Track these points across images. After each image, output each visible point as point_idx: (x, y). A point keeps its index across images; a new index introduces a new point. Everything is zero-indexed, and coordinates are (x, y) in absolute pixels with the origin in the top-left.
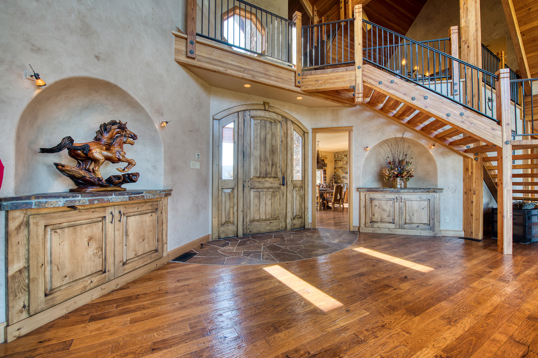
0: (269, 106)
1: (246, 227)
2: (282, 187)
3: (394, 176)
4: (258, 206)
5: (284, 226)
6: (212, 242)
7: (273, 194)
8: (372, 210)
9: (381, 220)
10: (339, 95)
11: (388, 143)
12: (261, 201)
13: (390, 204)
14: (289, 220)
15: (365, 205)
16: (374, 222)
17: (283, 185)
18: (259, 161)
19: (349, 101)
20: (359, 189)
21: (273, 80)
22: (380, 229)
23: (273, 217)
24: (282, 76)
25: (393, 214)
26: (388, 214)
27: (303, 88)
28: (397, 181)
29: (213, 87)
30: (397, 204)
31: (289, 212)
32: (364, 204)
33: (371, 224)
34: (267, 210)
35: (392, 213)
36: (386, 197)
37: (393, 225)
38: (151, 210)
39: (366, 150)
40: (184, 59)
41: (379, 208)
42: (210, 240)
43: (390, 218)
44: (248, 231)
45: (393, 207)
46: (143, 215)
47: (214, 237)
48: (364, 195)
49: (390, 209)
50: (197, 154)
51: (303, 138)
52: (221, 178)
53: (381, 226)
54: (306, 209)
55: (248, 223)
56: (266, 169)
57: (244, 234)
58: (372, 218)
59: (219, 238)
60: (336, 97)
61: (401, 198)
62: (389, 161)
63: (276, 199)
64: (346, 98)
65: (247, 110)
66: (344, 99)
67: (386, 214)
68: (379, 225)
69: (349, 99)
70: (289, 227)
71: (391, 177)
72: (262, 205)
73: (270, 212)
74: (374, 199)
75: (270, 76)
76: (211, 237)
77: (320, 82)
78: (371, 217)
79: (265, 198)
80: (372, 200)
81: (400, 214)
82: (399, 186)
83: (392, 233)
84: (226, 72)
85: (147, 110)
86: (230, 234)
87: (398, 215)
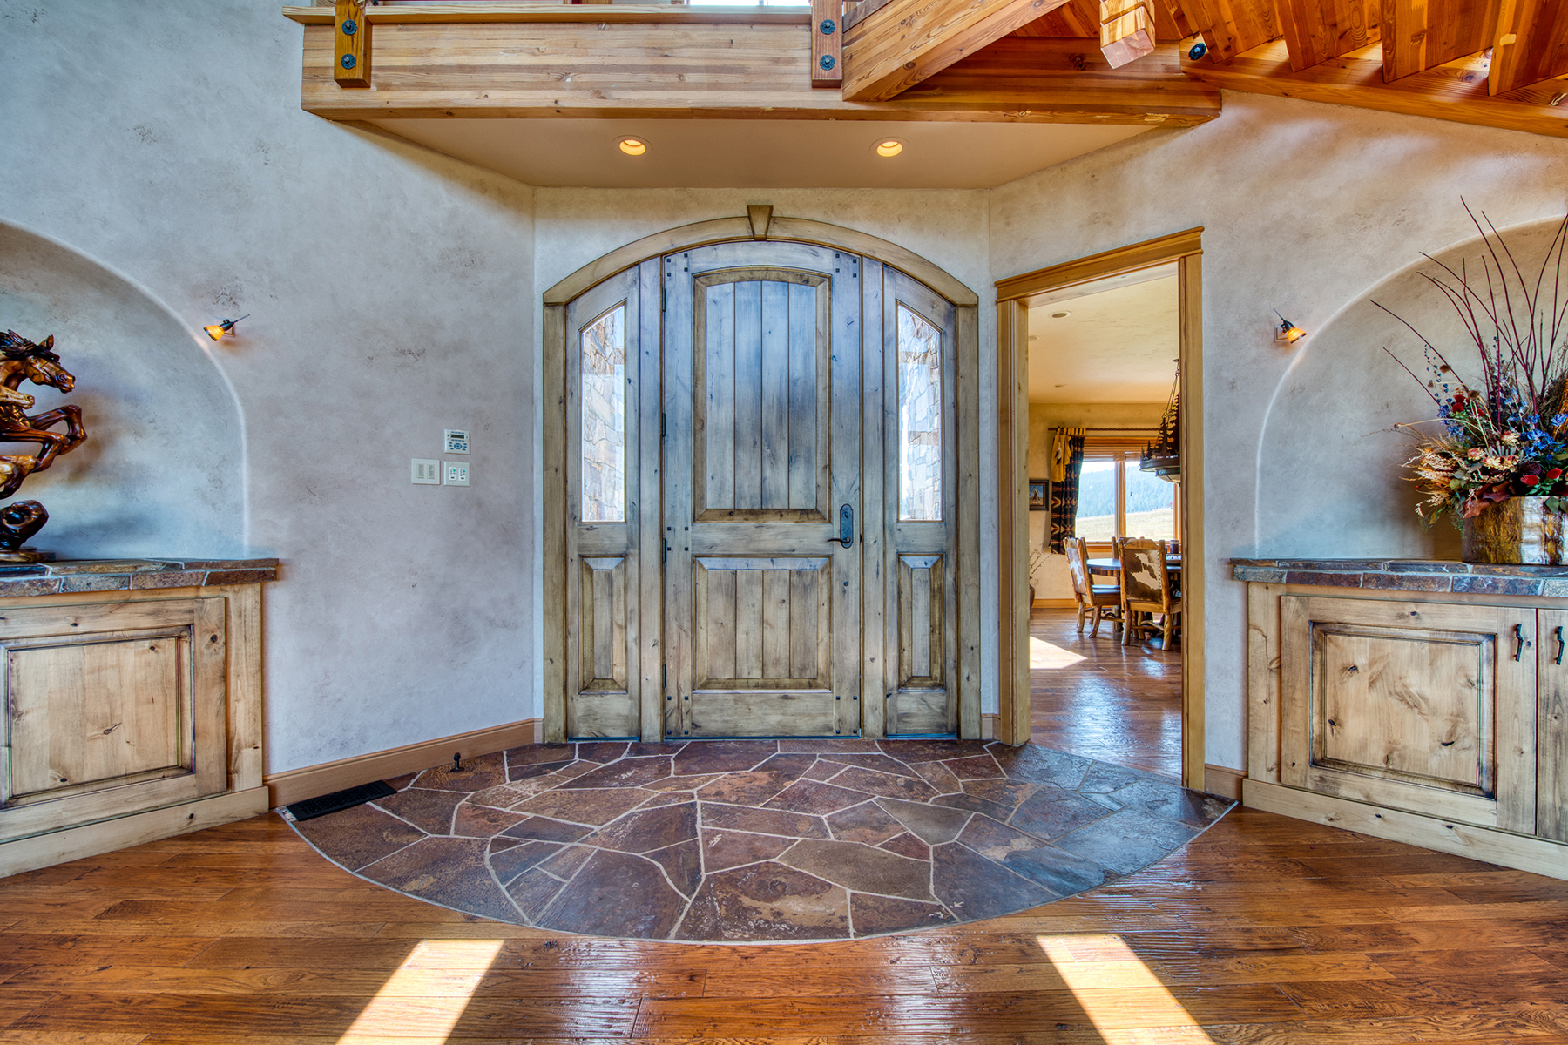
0: (771, 218)
1: (679, 707)
2: (840, 553)
3: (1487, 488)
4: (730, 625)
5: (852, 717)
6: (542, 746)
7: (795, 579)
8: (1323, 692)
9: (1387, 760)
10: (1091, 76)
11: (1444, 277)
12: (741, 606)
13: (1461, 668)
14: (873, 695)
15: (1280, 657)
16: (1338, 764)
17: (845, 542)
18: (730, 445)
19: (1167, 92)
20: (1239, 569)
21: (698, 87)
22: (1382, 811)
23: (796, 675)
24: (741, 59)
25: (1487, 736)
26: (1443, 728)
27: (853, 87)
28: (1516, 520)
29: (542, 189)
30: (1518, 676)
31: (872, 660)
32: (1273, 653)
33: (1316, 773)
34: (769, 647)
35: (1473, 725)
36: (1427, 623)
37: (1488, 804)
38: (155, 631)
39: (1285, 344)
40: (333, 95)
41: (1372, 683)
42: (538, 739)
43: (1463, 755)
44: (687, 724)
45: (1487, 686)
46: (102, 647)
47: (551, 731)
48: (1273, 602)
49: (1461, 701)
50: (447, 432)
51: (949, 331)
52: (576, 517)
53: (1390, 794)
54: (966, 656)
55: (686, 691)
56: (763, 480)
57: (665, 731)
58: (1322, 740)
59: (567, 735)
60: (1068, 89)
61: (1558, 631)
62: (1452, 395)
63: (812, 602)
64: (1140, 84)
65: (676, 251)
66: (1129, 91)
67: (1425, 728)
68: (1376, 786)
69: (1161, 85)
70: (874, 724)
71: (1464, 492)
72: (747, 622)
73: (783, 652)
74: (1342, 629)
75: (681, 71)
76: (541, 727)
77: (919, 24)
78: (1316, 729)
79: (759, 596)
80: (1322, 630)
81: (1547, 740)
82: (1533, 553)
83: (1473, 853)
84: (484, 103)
85: (145, 288)
86: (614, 727)
87: (1528, 748)
